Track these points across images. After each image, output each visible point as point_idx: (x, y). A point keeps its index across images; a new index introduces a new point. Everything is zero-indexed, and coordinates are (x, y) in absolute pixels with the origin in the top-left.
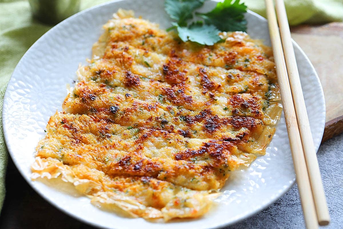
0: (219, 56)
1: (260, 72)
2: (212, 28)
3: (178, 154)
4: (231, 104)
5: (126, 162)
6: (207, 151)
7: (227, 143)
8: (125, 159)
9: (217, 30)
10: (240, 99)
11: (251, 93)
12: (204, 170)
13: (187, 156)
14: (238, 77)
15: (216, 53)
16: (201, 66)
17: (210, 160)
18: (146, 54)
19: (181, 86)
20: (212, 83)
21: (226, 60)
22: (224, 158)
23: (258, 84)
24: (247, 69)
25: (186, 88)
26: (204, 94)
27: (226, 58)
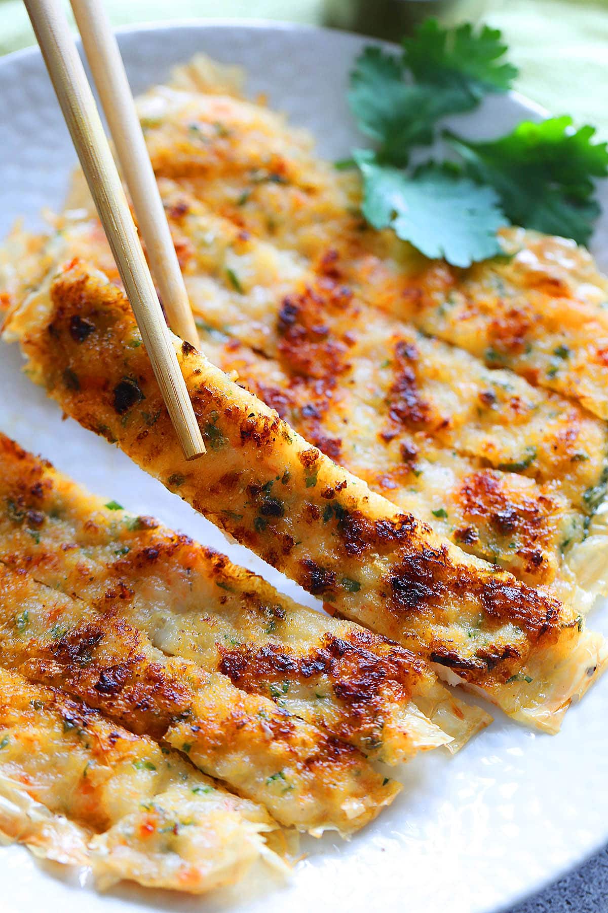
0: (475, 310)
1: (590, 407)
2: (485, 198)
3: (233, 653)
4: (462, 503)
5: (80, 653)
6: (329, 669)
7: (405, 657)
8: (79, 636)
9: (497, 212)
10: (493, 493)
11: (539, 478)
12: (322, 751)
13: (258, 670)
14: (515, 407)
15: (469, 297)
16: (409, 333)
17: (329, 707)
18: (240, 244)
19: (319, 391)
20: (424, 408)
21: (496, 332)
22: (375, 713)
23: (573, 452)
24: (554, 386)
25: (335, 403)
26: (387, 439)
27: (496, 324)
